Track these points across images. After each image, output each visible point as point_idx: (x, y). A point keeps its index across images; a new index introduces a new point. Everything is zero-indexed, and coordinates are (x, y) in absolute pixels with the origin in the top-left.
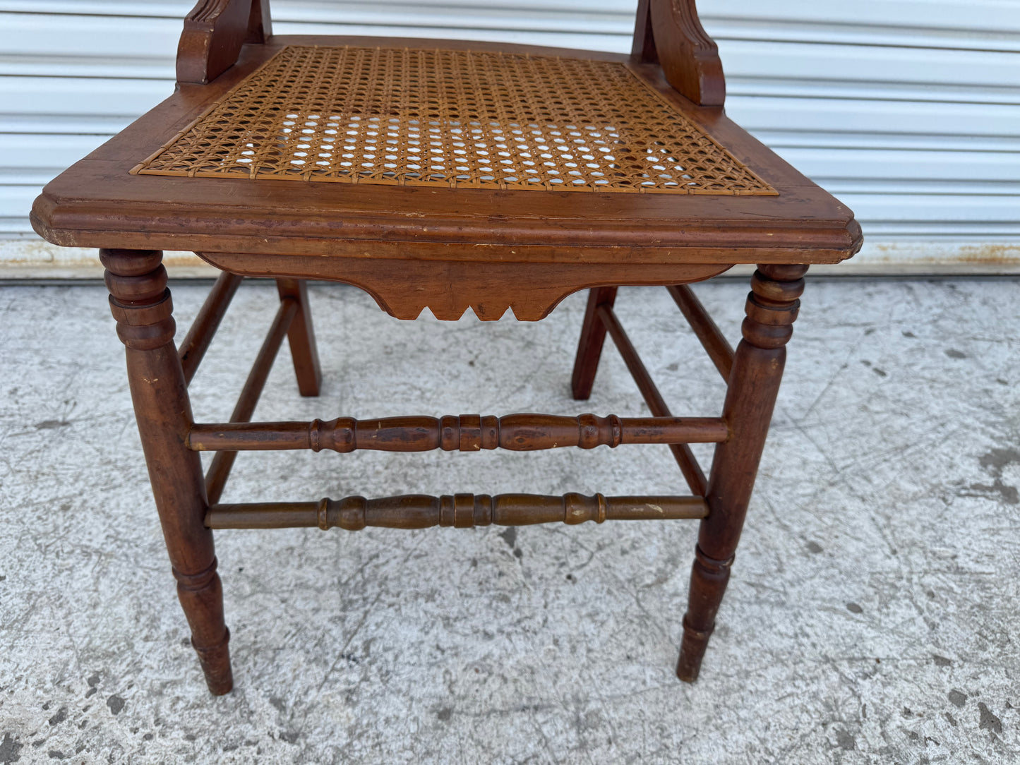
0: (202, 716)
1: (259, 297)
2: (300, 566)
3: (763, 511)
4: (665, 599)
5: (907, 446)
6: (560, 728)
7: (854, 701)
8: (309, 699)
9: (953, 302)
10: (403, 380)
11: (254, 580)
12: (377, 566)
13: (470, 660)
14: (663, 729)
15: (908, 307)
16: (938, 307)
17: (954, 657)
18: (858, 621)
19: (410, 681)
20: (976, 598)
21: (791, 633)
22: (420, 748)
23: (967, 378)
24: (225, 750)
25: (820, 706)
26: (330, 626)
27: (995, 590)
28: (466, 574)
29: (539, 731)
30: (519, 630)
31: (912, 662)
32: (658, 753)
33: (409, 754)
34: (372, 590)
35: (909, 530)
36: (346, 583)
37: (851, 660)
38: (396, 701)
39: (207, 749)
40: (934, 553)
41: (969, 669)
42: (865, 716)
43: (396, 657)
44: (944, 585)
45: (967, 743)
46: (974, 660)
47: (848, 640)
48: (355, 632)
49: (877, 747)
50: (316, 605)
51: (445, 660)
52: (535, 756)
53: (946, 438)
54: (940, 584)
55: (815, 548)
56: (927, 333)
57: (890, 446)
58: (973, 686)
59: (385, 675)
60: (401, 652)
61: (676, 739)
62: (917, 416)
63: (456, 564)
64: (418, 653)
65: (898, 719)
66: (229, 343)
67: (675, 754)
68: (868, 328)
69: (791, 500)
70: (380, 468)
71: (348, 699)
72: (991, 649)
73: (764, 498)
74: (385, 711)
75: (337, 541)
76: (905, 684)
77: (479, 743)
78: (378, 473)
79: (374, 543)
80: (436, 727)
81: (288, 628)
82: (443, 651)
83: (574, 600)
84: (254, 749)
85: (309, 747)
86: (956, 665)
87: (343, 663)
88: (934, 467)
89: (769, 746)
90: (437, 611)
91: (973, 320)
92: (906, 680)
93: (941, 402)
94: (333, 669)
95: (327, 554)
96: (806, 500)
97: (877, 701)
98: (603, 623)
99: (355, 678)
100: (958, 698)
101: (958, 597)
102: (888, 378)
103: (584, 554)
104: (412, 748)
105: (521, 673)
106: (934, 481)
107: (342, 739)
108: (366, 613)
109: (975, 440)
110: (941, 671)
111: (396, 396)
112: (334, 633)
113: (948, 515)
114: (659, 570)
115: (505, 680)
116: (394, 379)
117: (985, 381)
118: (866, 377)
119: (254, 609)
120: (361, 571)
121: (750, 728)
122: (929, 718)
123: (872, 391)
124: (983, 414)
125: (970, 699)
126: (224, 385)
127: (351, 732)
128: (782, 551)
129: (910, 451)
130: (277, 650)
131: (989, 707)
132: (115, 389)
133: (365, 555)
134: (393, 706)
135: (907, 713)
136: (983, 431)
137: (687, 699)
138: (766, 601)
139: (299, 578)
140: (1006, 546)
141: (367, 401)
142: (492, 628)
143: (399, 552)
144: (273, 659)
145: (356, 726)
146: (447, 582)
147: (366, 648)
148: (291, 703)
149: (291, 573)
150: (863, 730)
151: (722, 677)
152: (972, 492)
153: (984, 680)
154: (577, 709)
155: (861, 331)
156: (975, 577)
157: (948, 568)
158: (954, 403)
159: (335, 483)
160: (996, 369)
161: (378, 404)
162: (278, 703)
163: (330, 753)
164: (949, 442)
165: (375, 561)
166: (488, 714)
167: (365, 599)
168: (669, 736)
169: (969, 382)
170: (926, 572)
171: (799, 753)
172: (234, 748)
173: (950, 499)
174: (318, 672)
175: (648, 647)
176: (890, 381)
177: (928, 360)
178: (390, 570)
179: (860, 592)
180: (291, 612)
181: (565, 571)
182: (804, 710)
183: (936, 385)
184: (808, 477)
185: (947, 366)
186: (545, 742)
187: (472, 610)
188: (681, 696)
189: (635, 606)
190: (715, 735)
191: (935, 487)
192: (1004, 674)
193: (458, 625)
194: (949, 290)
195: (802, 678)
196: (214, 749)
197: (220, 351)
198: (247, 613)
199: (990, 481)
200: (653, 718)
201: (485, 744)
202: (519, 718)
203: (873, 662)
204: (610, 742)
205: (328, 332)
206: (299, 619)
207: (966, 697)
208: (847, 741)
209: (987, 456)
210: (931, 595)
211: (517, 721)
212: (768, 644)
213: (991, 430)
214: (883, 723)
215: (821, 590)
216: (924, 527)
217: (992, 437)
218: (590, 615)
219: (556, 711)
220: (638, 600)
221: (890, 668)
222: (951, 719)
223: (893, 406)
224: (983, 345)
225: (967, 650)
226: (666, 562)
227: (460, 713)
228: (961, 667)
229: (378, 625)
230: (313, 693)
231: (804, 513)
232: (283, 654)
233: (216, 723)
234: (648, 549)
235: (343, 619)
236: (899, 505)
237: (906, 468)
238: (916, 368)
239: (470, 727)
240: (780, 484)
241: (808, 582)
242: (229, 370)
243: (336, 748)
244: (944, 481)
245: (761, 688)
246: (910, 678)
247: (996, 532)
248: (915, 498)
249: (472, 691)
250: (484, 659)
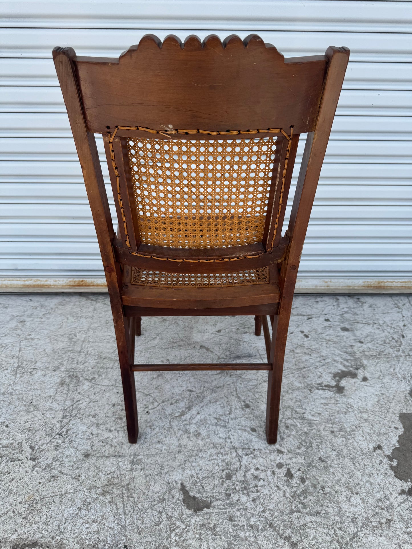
0: (6, 450)
1: (65, 300)
2: (52, 402)
3: (232, 390)
4: (180, 422)
5: (305, 368)
6: (126, 463)
7: (238, 463)
8: (42, 448)
9: (355, 306)
10: (109, 334)
11: (35, 406)
12: (78, 404)
13: (102, 438)
14: (162, 467)
15: (333, 308)
16: (347, 308)
17: (286, 450)
18: (253, 435)
19: (79, 444)
20: (306, 430)
21: (224, 437)
22: (75, 466)
23: (345, 340)
24: (11, 461)
25: (224, 464)
26: (57, 423)
27: (315, 427)
28: (110, 409)
29: (118, 464)
30: (122, 429)
31: (268, 451)
32: (157, 475)
33: (71, 468)
34: (74, 412)
35: (290, 401)
36: (66, 409)
37: (243, 449)
38: (72, 450)
39: (6, 461)
40: (296, 411)
41: (290, 455)
42: (240, 468)
43: (76, 436)
44: (294, 424)
45: (276, 482)
46: (293, 452)
47: (245, 441)
48: (65, 426)
49: (240, 480)
50: (54, 416)
51: (93, 438)
52: (114, 472)
53: (323, 365)
54: (293, 423)
55: (247, 406)
56: (336, 320)
57: (297, 367)
58: (288, 462)
59: (70, 441)
60: (78, 434)
61: (166, 471)
62: (314, 355)
63: (107, 405)
64: (84, 435)
65: (252, 471)
66: (48, 318)
67: (163, 476)
68: (310, 317)
69: (245, 387)
70: (90, 368)
71: (56, 448)
72: (302, 449)
73: (235, 385)
74: (67, 453)
75: (67, 394)
76: (261, 459)
77: (96, 466)
78: (89, 370)
79: (80, 396)
80: (83, 460)
81: (42, 423)
82: (93, 435)
83: (146, 420)
84: (20, 462)
85: (38, 463)
86: (285, 454)
87: (58, 436)
88: (312, 377)
89: (199, 476)
90: (95, 421)
91: (361, 314)
92: (262, 458)
93: (328, 350)
94: (54, 438)
95: (62, 399)
96: (252, 387)
97: (246, 464)
98: (154, 429)
99: (60, 441)
100: (280, 466)
101: (298, 429)
102: (308, 339)
103: (156, 404)
104: (72, 466)
105: (118, 444)
106: (309, 383)
107: (50, 461)
108: (70, 420)
109: (336, 366)
110: (278, 455)
111: (105, 341)
112: (57, 426)
113: (309, 397)
114: (182, 411)
115: (112, 446)
116: (106, 334)
117: (353, 341)
118: (299, 338)
119: (32, 416)
120: (73, 405)
121: (194, 469)
122: (265, 472)
123: (299, 344)
124: (345, 356)
125: (285, 466)
126: (43, 335)
127: (53, 459)
128: (234, 407)
129: (305, 370)
130: (36, 431)
131: (291, 470)
132: (4, 335)
133: (75, 400)
134: (71, 451)
135: (257, 469)
136: (341, 363)
137: (175, 457)
138: (219, 425)
139: (50, 406)
140: (328, 410)
141: (93, 342)
142: (113, 429)
143: (88, 400)
144: (34, 433)
145: (56, 457)
146: (102, 412)
147: (67, 432)
148: (36, 448)
149: (48, 404)
150: (237, 474)
151: (191, 451)
152: (324, 388)
153: (294, 460)
154: (134, 458)
155: (306, 318)
156: (309, 422)
157: (299, 417)
158: (334, 351)
159: (72, 373)
160: (361, 336)
161: (97, 344)
162: (32, 448)
163: (44, 465)
164: (324, 367)
165: (78, 402)
166: (102, 457)
167: (71, 415)
168: (163, 470)
169: (345, 342)
170: (289, 418)
171: (209, 479)
172: (14, 461)
173: (313, 390)
174: (48, 438)
175: (167, 439)
176: (309, 340)
177: (331, 332)
178: (82, 406)
179: (258, 424)
180: (45, 418)
181: (147, 410)
182: (217, 465)
183: (330, 342)
184: (256, 378)
185: (339, 334)
186: (119, 468)
187: (107, 422)
188: (173, 456)
189: (168, 424)
190: (180, 470)
191: (308, 385)
192: (303, 458)
193: (101, 426)
194: (356, 300)
195: (222, 454)
196: (8, 461)
197: (44, 321)
198: (30, 417)
199: (333, 383)
200: (160, 463)
201: (98, 467)
202: (112, 459)
203: (252, 450)
204: (141, 470)
205: (86, 314)
206: (47, 420)
207: (283, 465)
208: (229, 477)
209: (338, 373)
210: (287, 427)
211: (111, 460)
212: (213, 440)
213: (345, 363)
214: (246, 472)
215: (243, 422)
216: (296, 401)
217: (344, 366)
218: (150, 426)
219: (126, 458)
220: (170, 422)
221: (258, 453)
222: (274, 473)
223: (306, 350)
224: (360, 325)
225: (292, 449)
226: (186, 408)
227: (92, 456)
228: (287, 454)
229: (73, 424)
230: (45, 445)
231: (248, 392)
232: (38, 432)
233: (10, 453)
234: (181, 403)
235: (61, 422)
236: (290, 391)
237: (300, 377)
238: (323, 335)
239: (95, 461)
240: (244, 380)
241: (239, 419)
242: (46, 329)
243: (47, 464)
244: (313, 383)
245: (204, 456)
246: (264, 457)
247: (327, 404)
248: (298, 389)
249: (99, 449)
250: (107, 439)
